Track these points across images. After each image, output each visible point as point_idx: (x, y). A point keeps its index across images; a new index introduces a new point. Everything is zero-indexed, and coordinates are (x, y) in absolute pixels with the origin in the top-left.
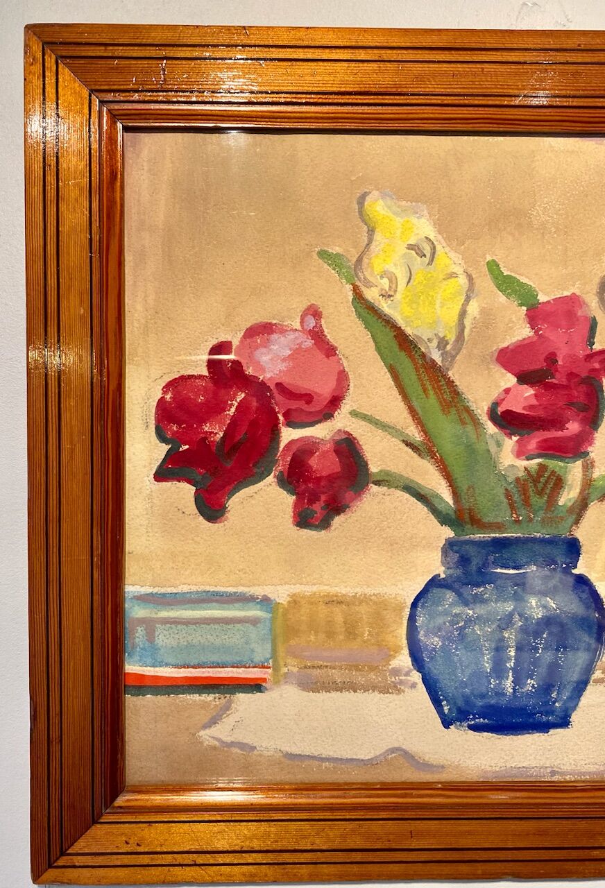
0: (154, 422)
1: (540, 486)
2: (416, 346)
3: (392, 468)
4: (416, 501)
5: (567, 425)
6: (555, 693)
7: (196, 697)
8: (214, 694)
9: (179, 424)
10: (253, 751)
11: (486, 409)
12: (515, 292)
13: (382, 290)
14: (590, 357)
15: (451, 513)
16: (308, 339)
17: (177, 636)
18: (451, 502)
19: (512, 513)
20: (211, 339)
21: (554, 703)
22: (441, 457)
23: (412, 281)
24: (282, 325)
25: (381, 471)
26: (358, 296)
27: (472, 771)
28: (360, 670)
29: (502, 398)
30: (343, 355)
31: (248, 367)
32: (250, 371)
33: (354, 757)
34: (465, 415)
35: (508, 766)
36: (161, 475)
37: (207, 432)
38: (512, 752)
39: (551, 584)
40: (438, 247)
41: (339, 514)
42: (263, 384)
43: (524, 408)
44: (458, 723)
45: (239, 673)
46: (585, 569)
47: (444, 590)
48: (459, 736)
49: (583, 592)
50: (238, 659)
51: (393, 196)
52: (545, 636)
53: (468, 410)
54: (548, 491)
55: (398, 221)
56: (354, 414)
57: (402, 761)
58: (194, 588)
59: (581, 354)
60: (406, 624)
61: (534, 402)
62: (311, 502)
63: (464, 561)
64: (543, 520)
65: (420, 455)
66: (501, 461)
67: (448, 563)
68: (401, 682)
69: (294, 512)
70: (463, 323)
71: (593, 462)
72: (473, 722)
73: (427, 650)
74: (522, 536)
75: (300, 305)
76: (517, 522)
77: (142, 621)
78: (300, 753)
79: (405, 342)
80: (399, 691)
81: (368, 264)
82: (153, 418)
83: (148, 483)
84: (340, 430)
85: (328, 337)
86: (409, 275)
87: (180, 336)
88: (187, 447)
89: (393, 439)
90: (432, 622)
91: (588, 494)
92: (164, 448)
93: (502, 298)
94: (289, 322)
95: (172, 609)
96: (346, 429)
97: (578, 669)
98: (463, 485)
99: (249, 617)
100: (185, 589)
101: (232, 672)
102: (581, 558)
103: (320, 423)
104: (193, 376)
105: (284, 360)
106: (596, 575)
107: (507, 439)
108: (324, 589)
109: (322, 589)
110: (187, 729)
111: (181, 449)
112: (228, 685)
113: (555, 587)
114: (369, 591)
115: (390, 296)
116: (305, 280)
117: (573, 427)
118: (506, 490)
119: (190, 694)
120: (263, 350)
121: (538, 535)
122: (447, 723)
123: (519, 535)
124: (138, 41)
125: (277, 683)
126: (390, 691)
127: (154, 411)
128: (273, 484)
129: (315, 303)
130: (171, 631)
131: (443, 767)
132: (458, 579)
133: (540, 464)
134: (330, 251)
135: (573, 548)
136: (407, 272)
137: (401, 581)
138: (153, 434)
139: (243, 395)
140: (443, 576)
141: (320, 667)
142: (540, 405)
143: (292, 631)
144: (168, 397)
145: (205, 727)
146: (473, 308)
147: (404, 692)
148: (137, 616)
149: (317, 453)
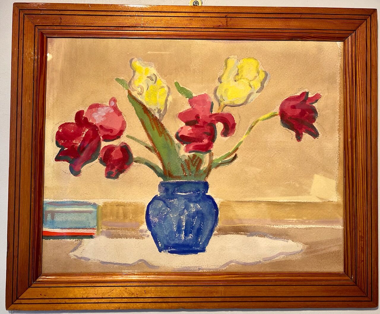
0: (55, 139)
1: (194, 162)
2: (150, 112)
3: (142, 156)
4: (149, 168)
5: (203, 140)
6: (200, 239)
7: (69, 240)
8: (75, 239)
9: (64, 141)
10: (89, 260)
11: (174, 134)
12: (184, 93)
13: (138, 92)
14: (211, 116)
15: (162, 172)
16: (112, 109)
17: (62, 218)
18: (162, 168)
19: (184, 173)
20: (76, 110)
21: (199, 243)
22: (159, 152)
23: (149, 89)
24: (103, 104)
25: (137, 157)
26: (130, 94)
27: (170, 268)
28: (129, 230)
29: (180, 130)
30: (124, 115)
31: (90, 120)
32: (90, 121)
33: (126, 263)
34: (167, 137)
35: (183, 267)
36: (57, 159)
37: (74, 143)
38: (184, 261)
39: (198, 199)
40: (158, 77)
41: (122, 173)
42: (95, 126)
43: (188, 134)
44: (165, 250)
45: (84, 231)
46: (210, 193)
47: (159, 201)
48: (165, 255)
49: (210, 202)
50: (84, 226)
51: (142, 60)
52: (196, 218)
53: (168, 135)
54: (196, 165)
55: (144, 68)
56: (128, 136)
57: (144, 264)
58: (68, 200)
59: (208, 115)
60: (145, 213)
61: (192, 132)
62: (112, 169)
63: (167, 190)
64: (195, 175)
65: (151, 151)
66: (180, 153)
67: (161, 191)
68: (144, 235)
69: (105, 172)
70: (167, 103)
71: (213, 154)
72: (170, 250)
73: (153, 223)
74: (187, 181)
75: (109, 97)
76: (185, 176)
77: (49, 212)
78: (106, 261)
79: (146, 110)
80: (143, 238)
81: (133, 83)
82: (55, 138)
83: (53, 162)
84: (122, 142)
85: (119, 109)
86: (147, 87)
87: (66, 109)
88: (67, 149)
89: (142, 146)
90: (155, 212)
91: (211, 165)
92: (59, 149)
93: (180, 95)
94: (105, 103)
95: (61, 207)
96: (125, 142)
97: (208, 230)
98: (166, 162)
99: (88, 210)
100: (65, 200)
101: (82, 231)
102: (209, 189)
103: (115, 140)
104: (70, 123)
105: (103, 117)
106: (215, 196)
107: (182, 145)
108: (116, 200)
109: (115, 200)
110: (65, 252)
111: (65, 149)
112: (80, 236)
113: (200, 200)
114: (132, 201)
115: (141, 94)
116: (111, 89)
117: (206, 141)
118: (182, 164)
119: (66, 239)
120: (95, 113)
121: (193, 180)
122: (160, 251)
123: (186, 180)
124: (52, 9)
125: (98, 235)
126: (139, 238)
127: (55, 135)
128: (98, 162)
129: (114, 97)
130: (60, 216)
131: (159, 267)
132: (164, 197)
133: (194, 155)
134: (120, 78)
135: (206, 186)
136: (147, 86)
137: (143, 197)
138: (55, 144)
139: (88, 130)
140: (159, 195)
141: (114, 229)
142: (194, 133)
143: (104, 215)
144: (60, 130)
145: (71, 252)
146: (170, 99)
147: (144, 238)
148: (48, 210)
149: (114, 151)
